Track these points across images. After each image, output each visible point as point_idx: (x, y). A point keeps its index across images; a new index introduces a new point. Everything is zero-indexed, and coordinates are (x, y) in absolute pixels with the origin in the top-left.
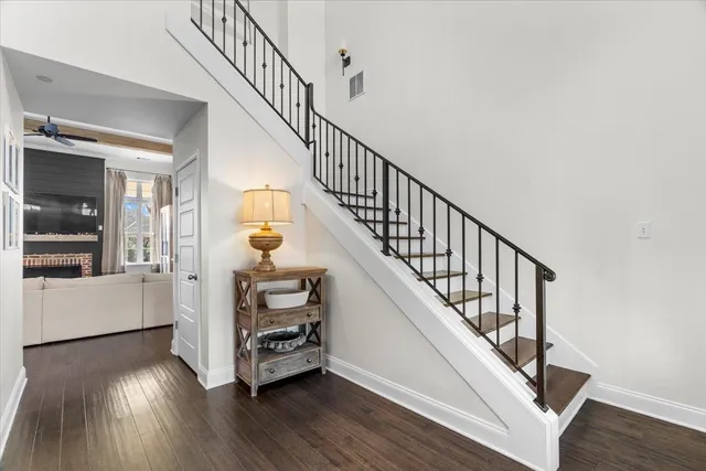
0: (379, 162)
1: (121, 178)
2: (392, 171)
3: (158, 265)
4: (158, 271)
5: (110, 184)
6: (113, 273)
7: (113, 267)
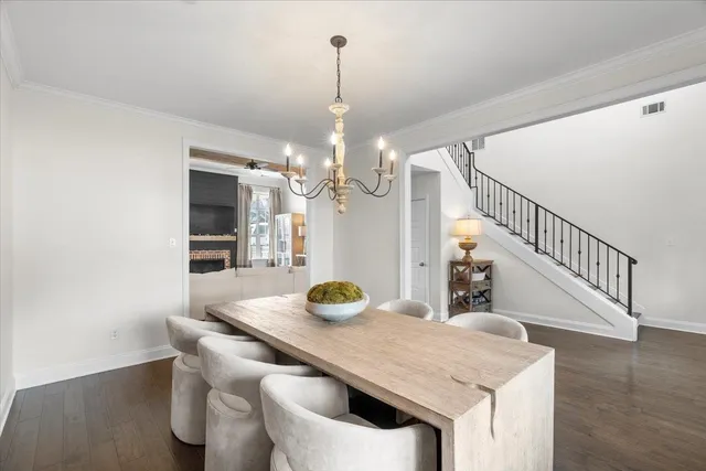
0: (533, 207)
1: (249, 191)
2: (541, 211)
3: (273, 260)
4: (273, 265)
5: (242, 195)
6: (245, 266)
7: (245, 260)
